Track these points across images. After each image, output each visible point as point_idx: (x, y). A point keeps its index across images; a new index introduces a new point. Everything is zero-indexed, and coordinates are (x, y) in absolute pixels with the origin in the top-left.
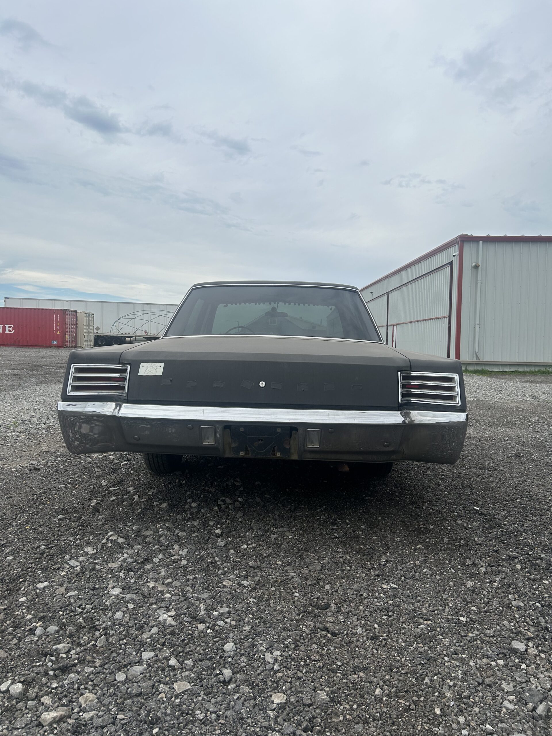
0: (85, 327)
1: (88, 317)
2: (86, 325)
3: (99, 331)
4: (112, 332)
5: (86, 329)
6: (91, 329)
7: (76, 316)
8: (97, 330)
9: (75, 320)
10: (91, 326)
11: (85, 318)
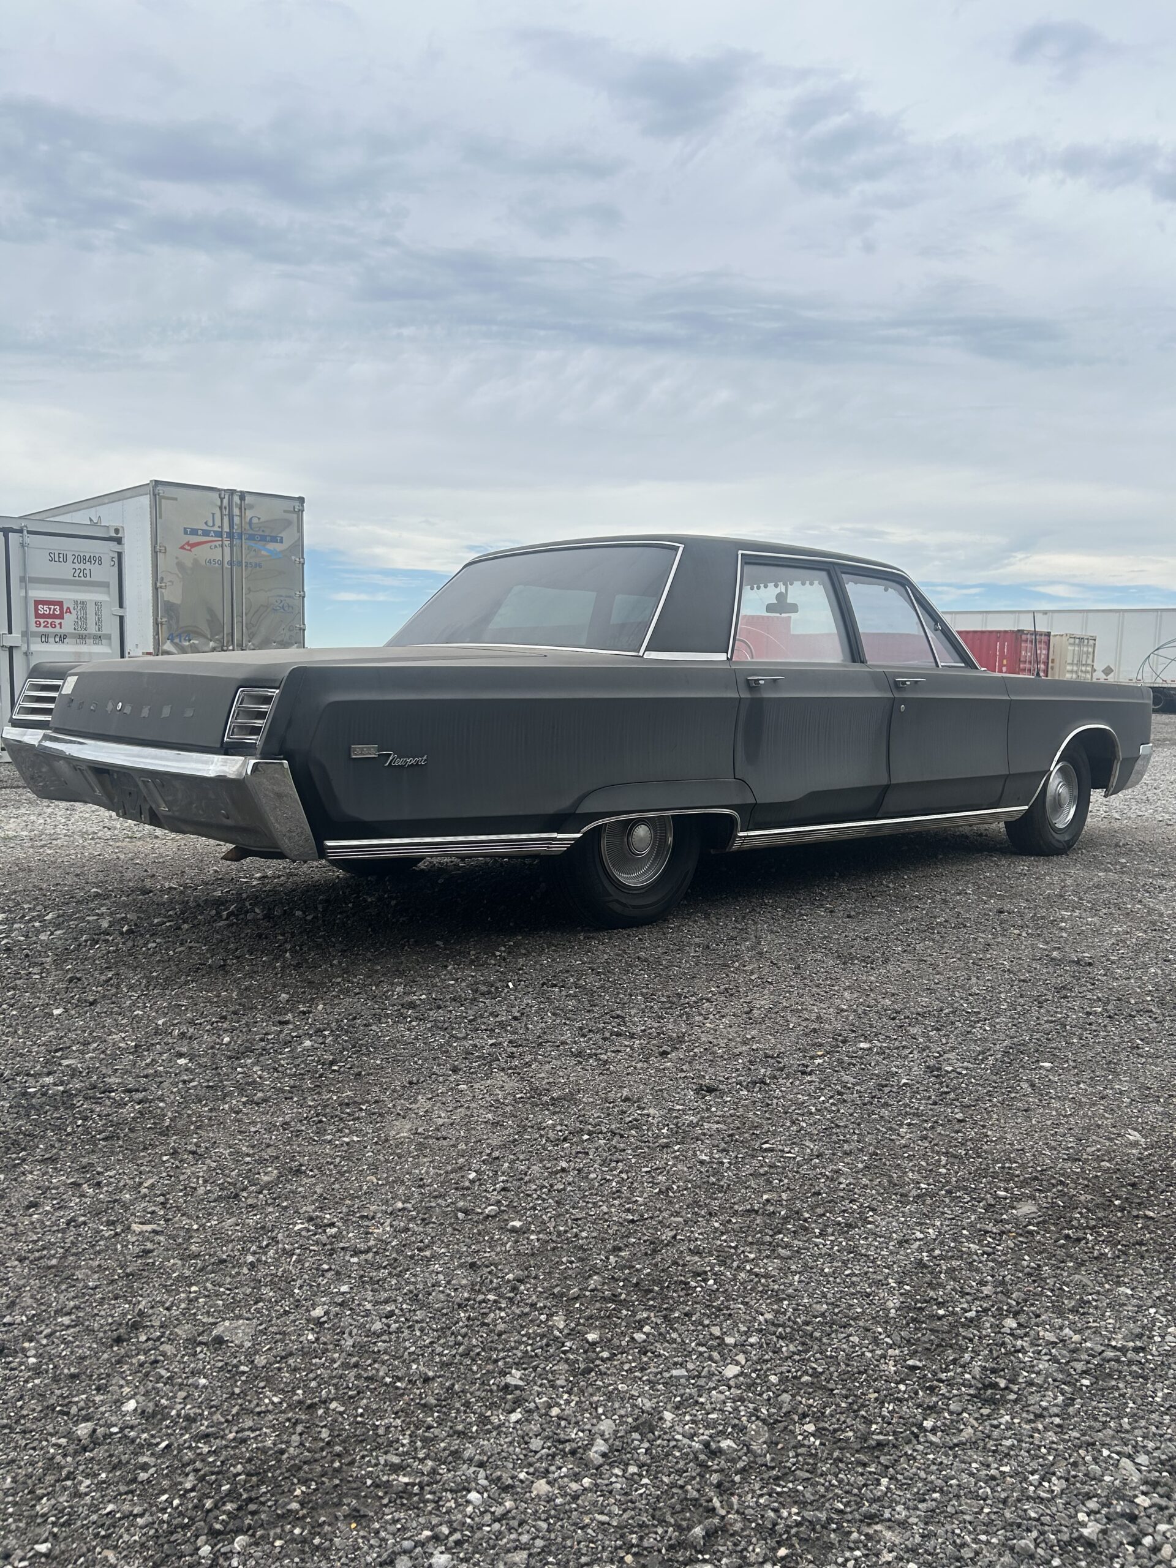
0: (1069, 668)
1: (1079, 645)
2: (1072, 664)
3: (1111, 675)
4: (1140, 677)
5: (1072, 672)
6: (1086, 672)
7: (1048, 644)
8: (1107, 674)
9: (1044, 652)
10: (1086, 665)
11: (1070, 648)
